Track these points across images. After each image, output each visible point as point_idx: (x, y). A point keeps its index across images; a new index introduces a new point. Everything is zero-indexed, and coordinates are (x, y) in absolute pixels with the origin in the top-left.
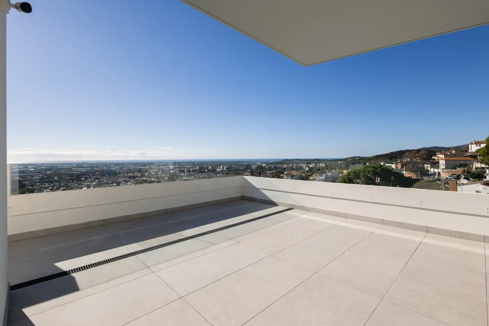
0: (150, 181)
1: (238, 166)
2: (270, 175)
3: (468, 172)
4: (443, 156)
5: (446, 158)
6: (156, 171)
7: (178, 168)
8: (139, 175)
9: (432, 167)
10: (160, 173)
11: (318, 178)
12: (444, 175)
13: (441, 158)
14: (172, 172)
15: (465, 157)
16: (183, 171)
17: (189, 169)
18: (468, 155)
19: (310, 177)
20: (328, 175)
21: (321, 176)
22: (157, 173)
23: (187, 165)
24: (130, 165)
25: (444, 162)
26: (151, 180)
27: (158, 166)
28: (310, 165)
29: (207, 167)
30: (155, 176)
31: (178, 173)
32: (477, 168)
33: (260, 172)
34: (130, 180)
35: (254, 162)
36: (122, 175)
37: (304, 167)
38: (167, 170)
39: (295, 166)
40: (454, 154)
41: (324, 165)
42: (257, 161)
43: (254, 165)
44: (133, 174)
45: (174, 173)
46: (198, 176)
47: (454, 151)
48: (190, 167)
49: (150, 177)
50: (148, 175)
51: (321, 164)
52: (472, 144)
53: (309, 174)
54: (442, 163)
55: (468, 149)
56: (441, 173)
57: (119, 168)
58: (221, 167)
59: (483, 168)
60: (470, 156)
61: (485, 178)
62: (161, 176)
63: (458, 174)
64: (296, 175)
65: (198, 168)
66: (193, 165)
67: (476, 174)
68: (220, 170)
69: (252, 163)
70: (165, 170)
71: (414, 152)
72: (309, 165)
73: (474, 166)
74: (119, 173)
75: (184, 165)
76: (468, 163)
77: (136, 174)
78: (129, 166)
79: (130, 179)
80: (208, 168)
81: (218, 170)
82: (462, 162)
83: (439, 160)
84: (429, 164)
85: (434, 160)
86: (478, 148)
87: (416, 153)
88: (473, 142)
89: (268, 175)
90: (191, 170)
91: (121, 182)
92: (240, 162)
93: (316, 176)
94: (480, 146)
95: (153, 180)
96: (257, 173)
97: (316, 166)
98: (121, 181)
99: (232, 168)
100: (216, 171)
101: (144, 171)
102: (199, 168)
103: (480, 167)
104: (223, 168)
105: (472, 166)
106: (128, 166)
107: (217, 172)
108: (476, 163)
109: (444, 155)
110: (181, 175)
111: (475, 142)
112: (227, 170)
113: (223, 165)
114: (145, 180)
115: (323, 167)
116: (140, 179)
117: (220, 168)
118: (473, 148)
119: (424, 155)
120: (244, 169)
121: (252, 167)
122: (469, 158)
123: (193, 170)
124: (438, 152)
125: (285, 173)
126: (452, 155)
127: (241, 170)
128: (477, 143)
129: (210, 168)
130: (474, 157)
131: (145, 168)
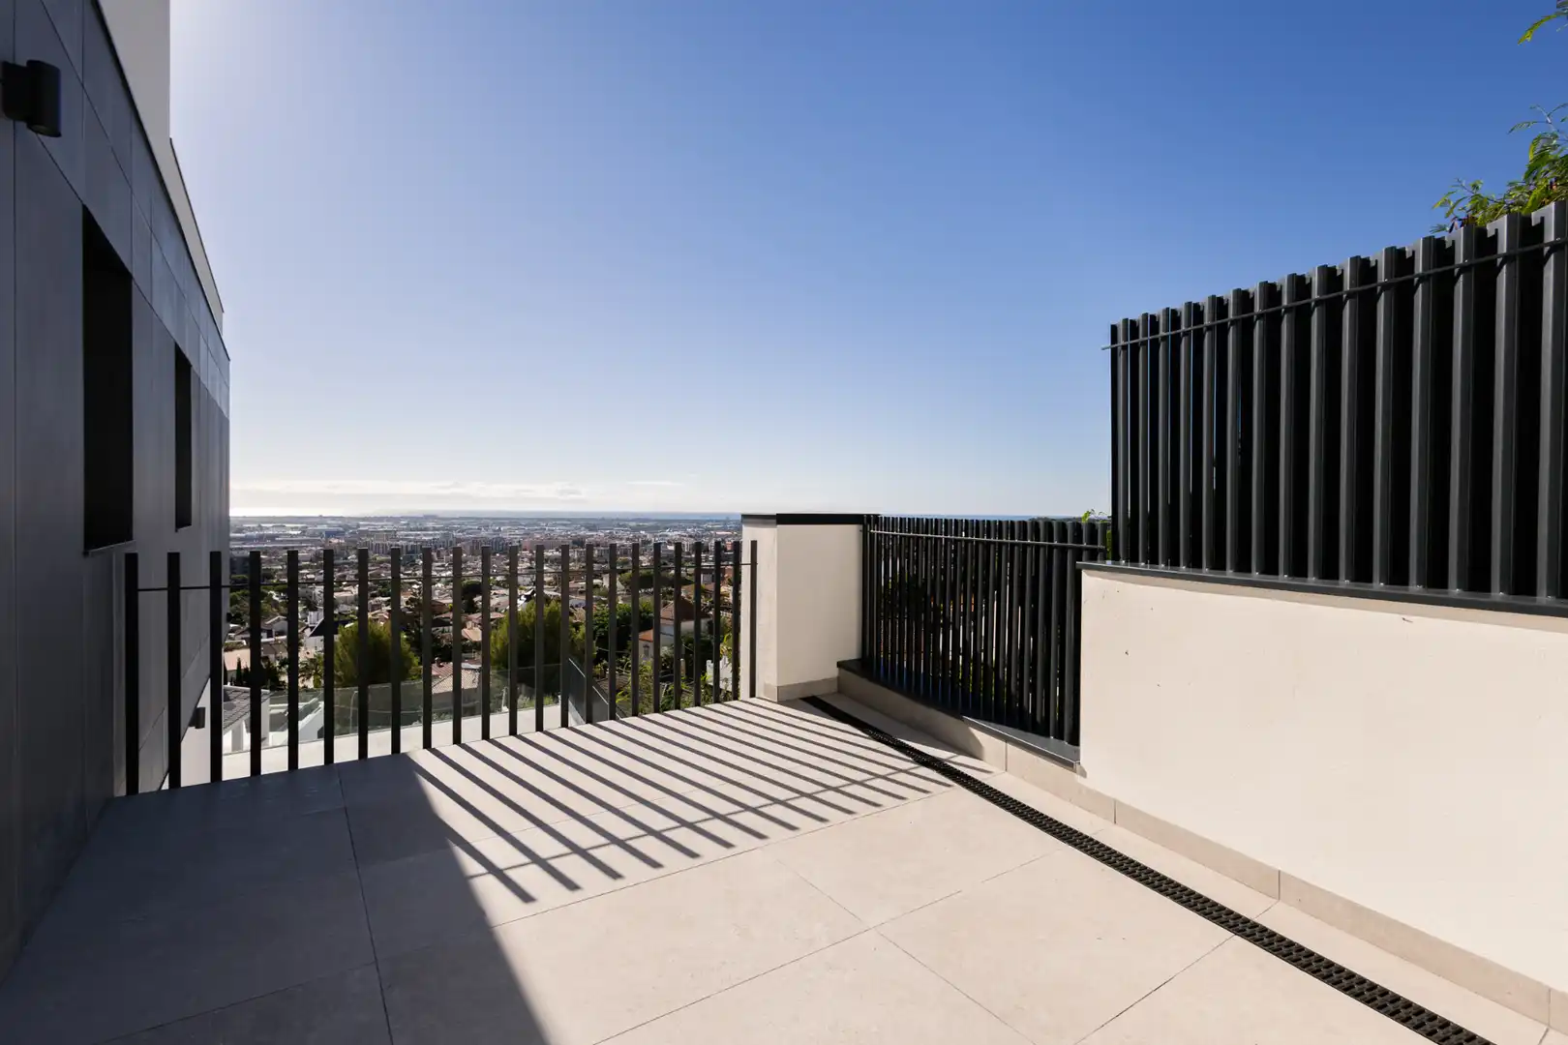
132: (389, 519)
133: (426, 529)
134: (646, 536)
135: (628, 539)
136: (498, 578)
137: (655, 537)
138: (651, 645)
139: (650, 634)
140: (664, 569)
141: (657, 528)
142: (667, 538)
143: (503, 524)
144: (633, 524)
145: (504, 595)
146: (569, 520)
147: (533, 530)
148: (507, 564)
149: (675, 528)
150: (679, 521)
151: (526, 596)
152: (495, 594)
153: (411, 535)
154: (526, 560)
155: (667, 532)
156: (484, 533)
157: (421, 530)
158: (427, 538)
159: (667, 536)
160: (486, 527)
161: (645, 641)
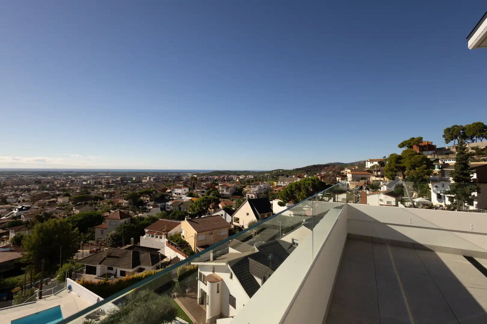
0: (54, 195)
1: (167, 177)
2: (204, 186)
3: (368, 184)
4: (350, 171)
5: (352, 172)
6: (62, 183)
7: (93, 178)
8: (37, 188)
9: (342, 179)
10: (68, 185)
11: (252, 189)
12: (352, 187)
13: (348, 172)
14: (84, 183)
15: (364, 171)
16: (100, 183)
17: (108, 180)
18: (366, 170)
19: (244, 189)
20: (261, 187)
21: (255, 187)
22: (63, 185)
23: (104, 175)
24: (23, 174)
25: (351, 175)
26: (55, 193)
27: (65, 176)
28: (241, 177)
29: (130, 178)
30: (60, 188)
31: (93, 185)
32: (374, 181)
33: (193, 183)
34: (23, 194)
35: (185, 173)
36: (10, 187)
37: (234, 178)
38: (77, 181)
39: (226, 178)
40: (357, 169)
41: (252, 177)
42: (188, 172)
43: (184, 176)
44: (26, 186)
45: (87, 184)
46: (120, 187)
47: (357, 167)
48: (109, 178)
49: (54, 190)
50: (50, 187)
51: (250, 176)
52: (368, 161)
53: (242, 185)
54: (349, 176)
55: (365, 166)
56: (349, 185)
57: (5, 178)
58: (148, 178)
59: (378, 180)
60: (367, 171)
61: (380, 188)
62: (69, 189)
63: (361, 185)
64: (231, 187)
65: (119, 179)
66: (113, 175)
67: (374, 185)
68: (146, 181)
69: (182, 174)
70: (75, 181)
71: (331, 166)
72: (239, 177)
73: (371, 179)
74: (5, 185)
75: (102, 175)
76: (366, 176)
77: (32, 186)
78: (21, 177)
79: (22, 192)
80: (133, 178)
81: (143, 181)
82: (363, 176)
83: (346, 174)
84: (340, 177)
85: (343, 173)
86: (372, 165)
87: (333, 167)
88: (368, 160)
89: (203, 186)
90: (111, 181)
91: (9, 197)
92: (169, 173)
93: (250, 187)
94: (373, 163)
95: (58, 193)
96: (190, 184)
97: (246, 177)
98: (8, 195)
99: (160, 179)
100: (141, 182)
101: (44, 182)
102: (121, 179)
103: (375, 180)
104: (150, 178)
105: (370, 179)
106: (19, 176)
107: (143, 183)
108: (372, 176)
109: (350, 169)
110: (97, 187)
111: (370, 160)
112: (155, 181)
113: (150, 176)
114: (46, 193)
115: (252, 178)
116: (37, 192)
117: (146, 179)
118: (369, 165)
119: (338, 169)
120: (173, 180)
121: (182, 178)
122: (366, 173)
123: (113, 181)
124: (346, 168)
125: (220, 185)
126: (356, 170)
127: (171, 182)
128: (372, 161)
129: (134, 179)
130: (370, 171)
131: (45, 179)
134: (72, 179)
137: (76, 179)
138: (105, 230)
141: (77, 175)
147: (11, 177)
149: (86, 175)
151: (18, 209)
159: (82, 178)
161: (101, 229)
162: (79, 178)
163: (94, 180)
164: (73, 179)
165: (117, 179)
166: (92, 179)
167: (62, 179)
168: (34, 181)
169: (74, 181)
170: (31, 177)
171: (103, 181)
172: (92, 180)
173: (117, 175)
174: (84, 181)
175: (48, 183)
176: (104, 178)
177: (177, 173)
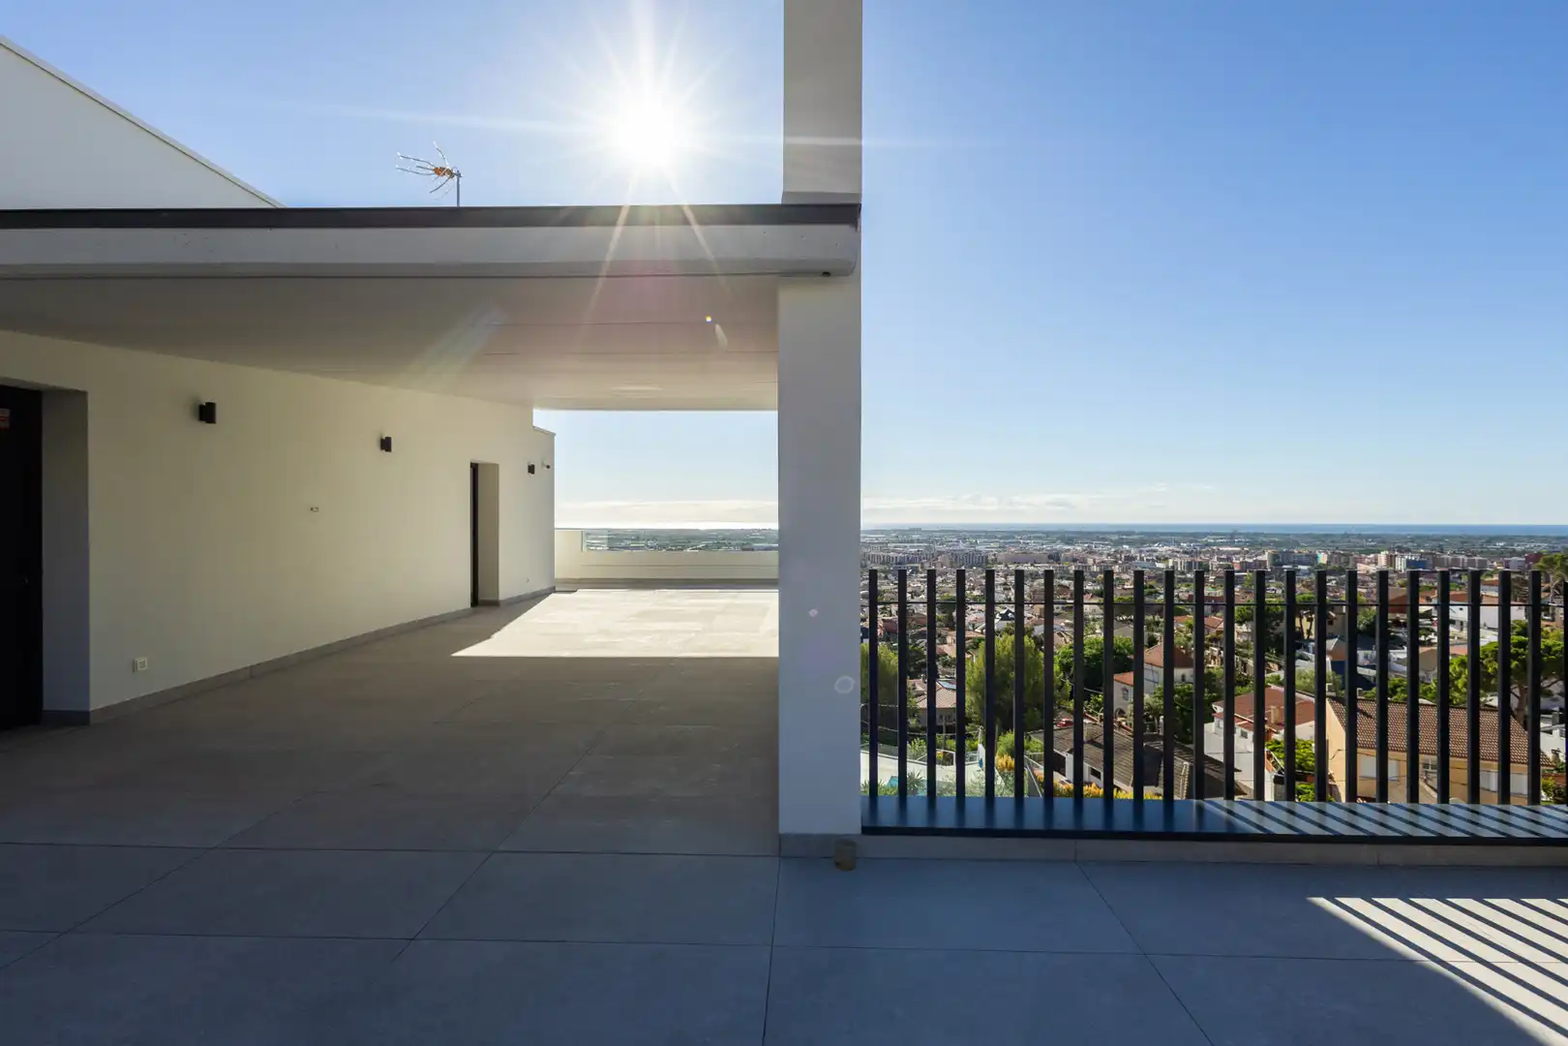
6: (1104, 562)
7: (1185, 552)
10: (1117, 568)
14: (1159, 565)
16: (1204, 568)
17: (1229, 559)
23: (1223, 544)
24: (1029, 538)
27: (1115, 543)
29: (1307, 555)
31: (1183, 573)
38: (1143, 559)
44: (1032, 565)
45: (1166, 569)
48: (1235, 553)
57: (997, 545)
58: (1382, 557)
65: (1265, 557)
66: (1251, 545)
74: (995, 562)
75: (1214, 544)
78: (1024, 542)
80: (1316, 558)
90: (1236, 561)
92: (1500, 538)
101: (1067, 559)
102: (1274, 557)
104: (1391, 560)
117: (1376, 563)
123: (1246, 563)
129: (1323, 558)
131: (1069, 550)
132: (882, 532)
133: (912, 541)
134: (1130, 551)
135: (1109, 555)
136: (976, 593)
137: (1141, 552)
138: (1131, 690)
139: (1129, 677)
140: (1150, 594)
141: (1143, 543)
142: (1155, 554)
143: (979, 537)
144: (1115, 537)
145: (980, 611)
146: (1043, 533)
147: (1008, 543)
148: (983, 578)
149: (1167, 543)
150: (1172, 534)
151: (1001, 615)
152: (972, 609)
153: (899, 547)
154: (1001, 574)
155: (1155, 547)
156: (962, 546)
157: (908, 542)
158: (913, 550)
159: (1155, 551)
160: (964, 540)
161: (1123, 686)
162: (1148, 551)
163: (1187, 558)
164: (1133, 551)
165: (1260, 558)
166: (1183, 555)
167: (1104, 553)
168: (1046, 556)
169: (1134, 558)
170: (1043, 544)
171: (1214, 562)
172: (1180, 558)
173: (1262, 544)
174: (1159, 559)
175: (1075, 560)
176: (1220, 553)
177: (1545, 539)
